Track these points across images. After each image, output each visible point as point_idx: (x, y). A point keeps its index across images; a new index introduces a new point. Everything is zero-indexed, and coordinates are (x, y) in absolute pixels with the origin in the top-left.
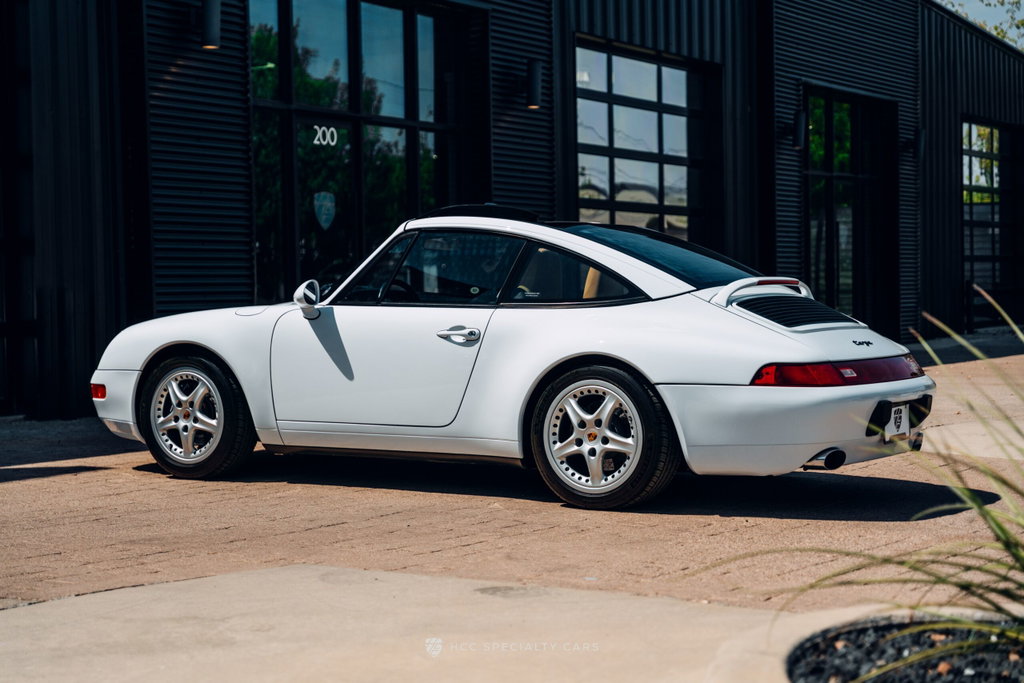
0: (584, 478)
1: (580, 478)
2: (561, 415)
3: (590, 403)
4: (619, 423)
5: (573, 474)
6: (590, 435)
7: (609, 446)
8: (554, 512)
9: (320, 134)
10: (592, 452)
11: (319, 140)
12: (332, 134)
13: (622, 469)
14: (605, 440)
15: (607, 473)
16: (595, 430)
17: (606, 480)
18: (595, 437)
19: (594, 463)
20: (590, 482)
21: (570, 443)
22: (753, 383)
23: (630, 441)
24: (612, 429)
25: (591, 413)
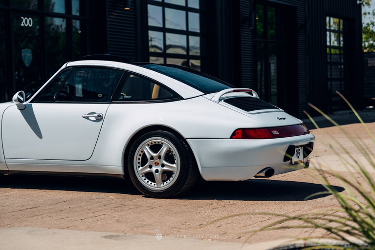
0: (153, 184)
1: (151, 184)
2: (142, 154)
3: (156, 148)
4: (169, 158)
5: (148, 182)
6: (155, 163)
7: (165, 168)
8: (139, 200)
9: (24, 21)
10: (157, 171)
11: (24, 24)
12: (30, 21)
13: (171, 179)
14: (163, 165)
15: (164, 181)
16: (158, 161)
17: (163, 184)
18: (158, 164)
19: (158, 176)
20: (156, 186)
21: (146, 167)
22: (231, 137)
23: (174, 165)
24: (166, 160)
25: (156, 153)
